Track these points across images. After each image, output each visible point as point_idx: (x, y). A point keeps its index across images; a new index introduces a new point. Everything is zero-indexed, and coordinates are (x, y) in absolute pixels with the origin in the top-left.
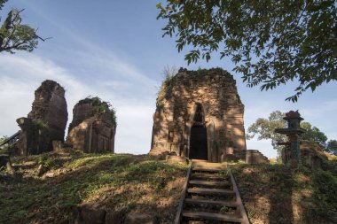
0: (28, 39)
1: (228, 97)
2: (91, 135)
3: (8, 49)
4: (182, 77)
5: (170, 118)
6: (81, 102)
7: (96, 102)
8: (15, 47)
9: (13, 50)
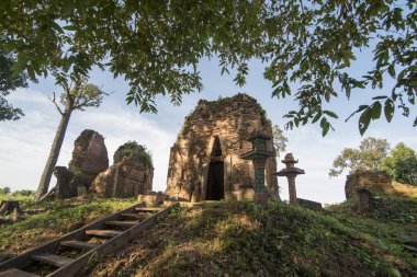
0: (94, 96)
1: (249, 125)
2: (116, 179)
3: (79, 107)
4: (201, 109)
5: (186, 158)
6: (121, 148)
7: (132, 146)
8: (84, 104)
9: (83, 107)
